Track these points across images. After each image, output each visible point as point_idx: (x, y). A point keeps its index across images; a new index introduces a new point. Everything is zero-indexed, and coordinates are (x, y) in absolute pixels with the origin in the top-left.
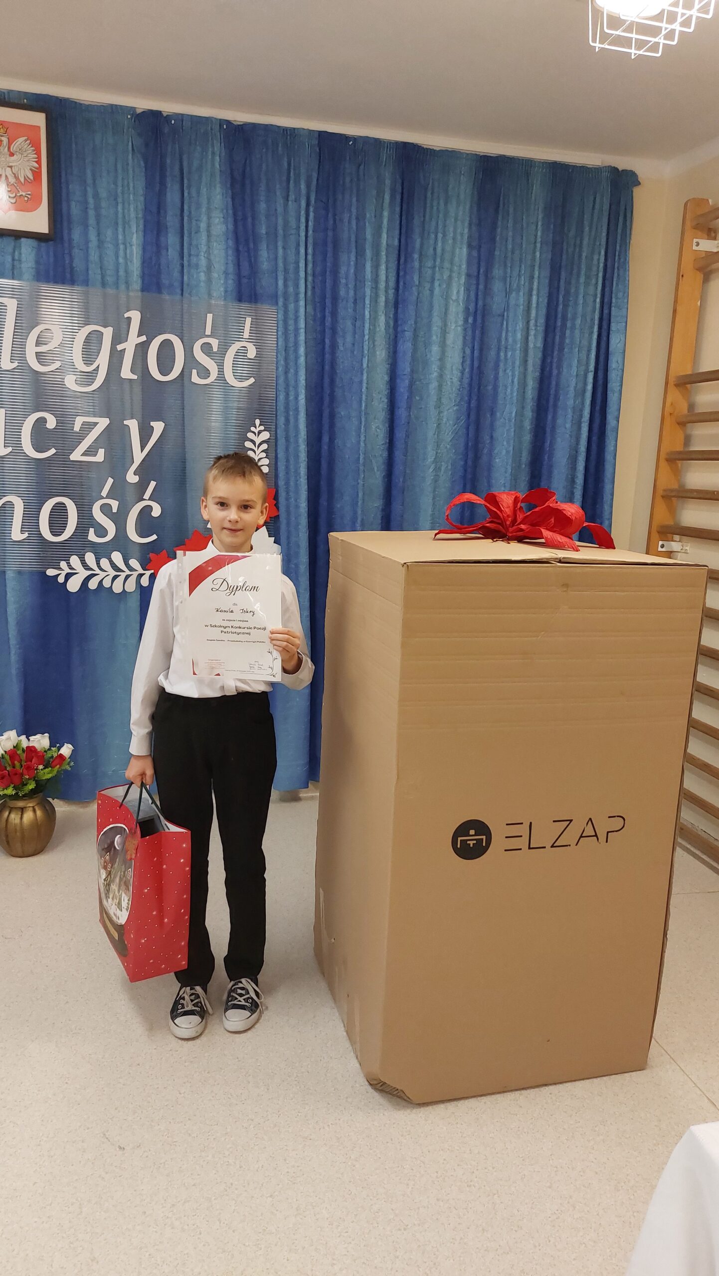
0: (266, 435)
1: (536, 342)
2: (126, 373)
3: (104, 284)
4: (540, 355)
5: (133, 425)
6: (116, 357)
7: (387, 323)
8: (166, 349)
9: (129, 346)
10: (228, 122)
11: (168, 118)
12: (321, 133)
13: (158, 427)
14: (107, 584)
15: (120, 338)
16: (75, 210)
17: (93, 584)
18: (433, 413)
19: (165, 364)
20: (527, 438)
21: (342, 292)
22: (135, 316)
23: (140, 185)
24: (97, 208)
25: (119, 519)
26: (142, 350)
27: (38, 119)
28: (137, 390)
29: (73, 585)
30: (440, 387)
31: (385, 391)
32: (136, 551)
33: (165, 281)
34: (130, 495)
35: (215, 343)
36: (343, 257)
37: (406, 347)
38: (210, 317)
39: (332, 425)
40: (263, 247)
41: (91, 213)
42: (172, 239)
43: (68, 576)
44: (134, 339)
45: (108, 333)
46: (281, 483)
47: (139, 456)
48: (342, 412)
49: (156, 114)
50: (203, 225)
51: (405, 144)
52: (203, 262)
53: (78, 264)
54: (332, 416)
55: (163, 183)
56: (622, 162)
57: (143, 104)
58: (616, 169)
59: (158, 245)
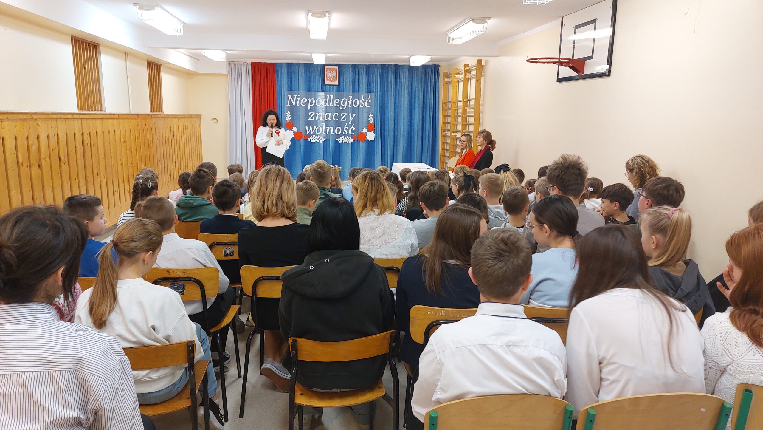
0: (373, 115)
1: (422, 96)
2: (349, 106)
3: (346, 92)
4: (422, 98)
5: (350, 114)
6: (348, 103)
7: (394, 95)
8: (356, 102)
9: (350, 102)
10: (366, 65)
11: (356, 65)
12: (381, 65)
13: (354, 114)
14: (346, 142)
15: (348, 100)
16: (342, 80)
17: (344, 142)
18: (402, 110)
19: (356, 104)
20: (421, 113)
21: (386, 90)
22: (351, 97)
23: (351, 75)
24: (345, 80)
25: (348, 130)
26: (352, 102)
27: (337, 68)
28: (351, 108)
29: (340, 142)
30: (404, 105)
31: (394, 106)
32: (350, 136)
33: (356, 90)
34: (350, 127)
35: (364, 100)
36: (386, 84)
37: (397, 99)
38: (363, 96)
39: (384, 113)
40: (372, 83)
41: (344, 81)
42: (357, 84)
43: (340, 140)
44: (351, 100)
45: (347, 100)
46: (375, 123)
47: (351, 119)
48: (386, 110)
49: (355, 64)
50: (362, 81)
51: (396, 65)
52: (362, 87)
53: (342, 89)
54: (384, 111)
55: (355, 75)
56: (437, 63)
57: (352, 63)
58: (435, 65)
59: (354, 85)
